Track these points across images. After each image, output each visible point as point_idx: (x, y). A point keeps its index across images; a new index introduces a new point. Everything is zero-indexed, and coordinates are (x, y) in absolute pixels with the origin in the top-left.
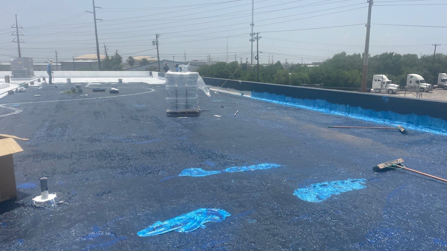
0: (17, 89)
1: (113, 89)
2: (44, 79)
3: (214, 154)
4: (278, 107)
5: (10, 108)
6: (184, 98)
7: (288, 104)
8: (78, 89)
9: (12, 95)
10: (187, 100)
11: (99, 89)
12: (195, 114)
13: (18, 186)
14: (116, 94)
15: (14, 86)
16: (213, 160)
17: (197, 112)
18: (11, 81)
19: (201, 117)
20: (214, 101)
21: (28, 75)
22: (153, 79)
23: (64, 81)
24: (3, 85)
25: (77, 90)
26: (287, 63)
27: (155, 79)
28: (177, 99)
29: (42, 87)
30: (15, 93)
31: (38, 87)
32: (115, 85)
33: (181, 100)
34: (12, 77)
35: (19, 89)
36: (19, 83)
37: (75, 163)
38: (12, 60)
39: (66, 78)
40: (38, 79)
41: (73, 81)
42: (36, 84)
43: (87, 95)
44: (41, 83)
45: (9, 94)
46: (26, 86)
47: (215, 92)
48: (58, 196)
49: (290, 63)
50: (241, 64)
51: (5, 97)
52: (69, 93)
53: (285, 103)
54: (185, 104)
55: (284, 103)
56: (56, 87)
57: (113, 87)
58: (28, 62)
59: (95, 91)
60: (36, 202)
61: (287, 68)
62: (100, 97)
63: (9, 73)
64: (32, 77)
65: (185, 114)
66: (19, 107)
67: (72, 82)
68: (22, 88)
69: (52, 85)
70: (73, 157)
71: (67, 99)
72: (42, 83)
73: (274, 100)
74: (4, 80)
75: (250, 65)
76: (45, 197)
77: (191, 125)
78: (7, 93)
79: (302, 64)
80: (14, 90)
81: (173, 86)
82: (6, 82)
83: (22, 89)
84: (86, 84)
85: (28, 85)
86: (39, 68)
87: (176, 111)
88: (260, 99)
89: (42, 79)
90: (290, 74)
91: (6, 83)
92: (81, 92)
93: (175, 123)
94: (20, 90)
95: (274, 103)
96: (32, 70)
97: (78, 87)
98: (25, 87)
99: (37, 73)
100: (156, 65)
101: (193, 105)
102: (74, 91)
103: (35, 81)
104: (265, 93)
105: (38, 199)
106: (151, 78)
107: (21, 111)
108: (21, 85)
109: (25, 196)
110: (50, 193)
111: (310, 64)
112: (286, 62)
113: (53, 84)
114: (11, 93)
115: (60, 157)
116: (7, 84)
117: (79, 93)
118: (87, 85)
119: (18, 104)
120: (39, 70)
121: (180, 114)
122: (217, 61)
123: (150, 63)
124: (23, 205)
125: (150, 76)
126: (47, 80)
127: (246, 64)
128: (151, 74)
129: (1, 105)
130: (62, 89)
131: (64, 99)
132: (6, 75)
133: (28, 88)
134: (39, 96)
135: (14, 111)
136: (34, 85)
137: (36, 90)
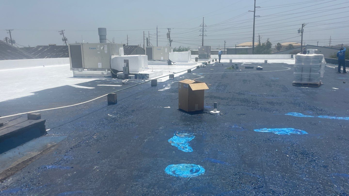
0: (201, 65)
1: (259, 67)
5: (198, 75)
6: (308, 74)
9: (199, 69)
10: (310, 75)
11: (249, 67)
14: (260, 70)
15: (200, 63)
17: (317, 84)
18: (198, 61)
20: (339, 78)
21: (207, 57)
24: (194, 63)
25: (235, 67)
28: (302, 74)
29: (215, 65)
31: (212, 64)
32: (261, 65)
33: (305, 75)
34: (198, 59)
37: (229, 102)
39: (229, 60)
43: (241, 70)
44: (214, 63)
48: (221, 112)
51: (195, 69)
52: (230, 68)
54: (308, 78)
56: (223, 65)
57: (259, 65)
58: (208, 49)
59: (246, 68)
60: (211, 112)
62: (250, 71)
64: (209, 59)
65: (307, 85)
66: (203, 75)
67: (233, 62)
70: (229, 100)
71: (228, 72)
74: (194, 60)
76: (215, 111)
83: (204, 65)
84: (240, 63)
86: (214, 53)
87: (299, 83)
92: (237, 68)
99: (212, 56)
100: (300, 50)
101: (314, 79)
102: (233, 67)
106: (292, 60)
107: (204, 77)
108: (203, 63)
109: (207, 110)
110: (217, 111)
114: (198, 67)
115: (222, 99)
116: (196, 62)
117: (236, 69)
118: (242, 64)
121: (304, 85)
123: (295, 48)
124: (206, 113)
125: (291, 58)
126: (218, 60)
129: (194, 74)
130: (226, 66)
131: (227, 72)
132: (196, 57)
133: (207, 65)
134: (213, 70)
135: (200, 77)
136: (210, 64)
137: (211, 66)
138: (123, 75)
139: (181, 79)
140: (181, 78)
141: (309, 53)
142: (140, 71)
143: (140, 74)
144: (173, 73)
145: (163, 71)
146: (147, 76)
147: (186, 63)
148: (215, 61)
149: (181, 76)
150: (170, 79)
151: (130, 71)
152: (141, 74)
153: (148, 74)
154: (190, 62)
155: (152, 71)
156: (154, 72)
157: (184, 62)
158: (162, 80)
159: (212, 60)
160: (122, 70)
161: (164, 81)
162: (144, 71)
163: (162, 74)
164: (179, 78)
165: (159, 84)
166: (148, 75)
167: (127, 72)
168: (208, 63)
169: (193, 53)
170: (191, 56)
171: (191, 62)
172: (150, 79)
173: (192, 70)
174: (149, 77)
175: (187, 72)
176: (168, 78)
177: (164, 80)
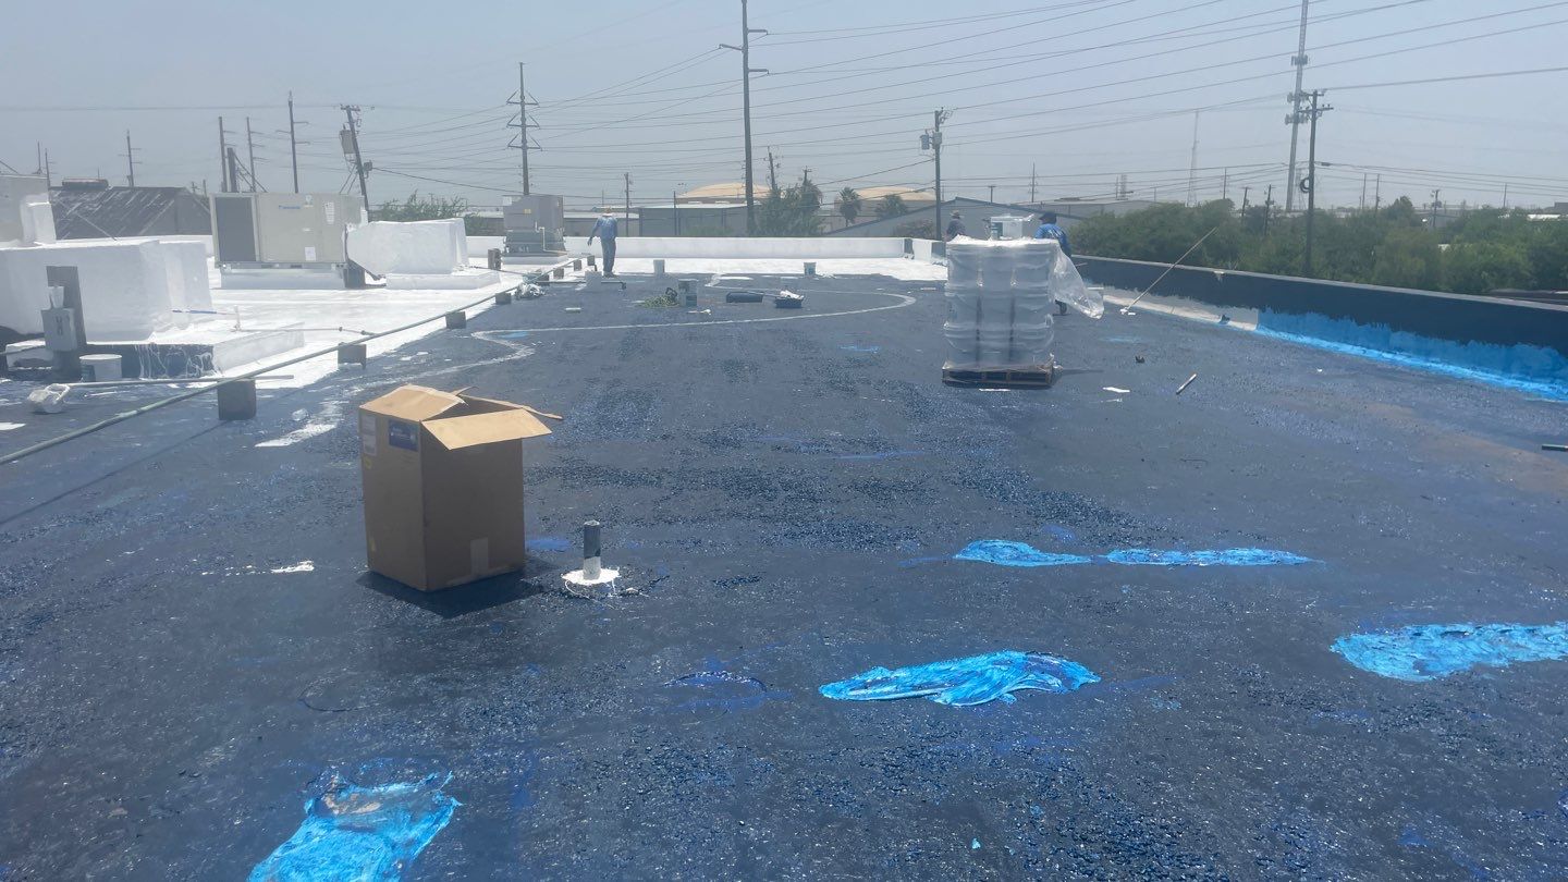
0: (519, 290)
1: (785, 293)
2: (591, 262)
3: (1078, 505)
4: (1357, 369)
5: (503, 342)
6: (1005, 327)
7: (1399, 358)
8: (684, 293)
9: (505, 306)
10: (1012, 332)
11: (744, 295)
12: (1036, 381)
13: (527, 543)
14: (795, 310)
15: (511, 279)
16: (1074, 522)
17: (1045, 374)
18: (503, 267)
19: (1055, 390)
20: (1112, 340)
21: (550, 247)
22: (916, 262)
23: (647, 267)
24: (482, 276)
25: (681, 296)
26: (1437, 204)
27: (921, 266)
28: (980, 329)
29: (585, 285)
30: (513, 302)
31: (575, 284)
32: (792, 283)
33: (990, 333)
34: (505, 254)
35: (525, 288)
36: (525, 272)
37: (668, 498)
38: (508, 202)
39: (652, 260)
40: (574, 262)
41: (673, 267)
42: (570, 275)
43: (708, 311)
44: (583, 274)
45: (497, 302)
46: (543, 280)
47: (1123, 311)
48: (624, 574)
49: (1455, 206)
50: (1243, 211)
51: (490, 310)
52: (658, 303)
53: (1390, 356)
54: (1005, 345)
55: (1385, 355)
56: (624, 286)
57: (786, 288)
58: (549, 206)
59: (731, 299)
60: (570, 584)
61: (1439, 225)
62: (748, 317)
63: (498, 243)
64: (557, 255)
65: (1004, 379)
66: (525, 341)
67: (668, 270)
68: (533, 286)
69: (610, 280)
70: (664, 483)
71: (652, 323)
72: (587, 273)
73: (1345, 342)
74: (484, 262)
75: (1279, 211)
76: (591, 574)
77: (1020, 413)
78: (493, 301)
79: (1504, 210)
80: (513, 293)
81: (970, 285)
82: (490, 267)
83: (534, 289)
84: (708, 277)
85: (547, 277)
86: (577, 228)
87: (970, 369)
88: (1292, 337)
89: (584, 262)
90: (1444, 247)
91: (489, 271)
92: (692, 301)
93: (966, 405)
94: (528, 293)
95: (1344, 353)
96: (559, 232)
97: (685, 285)
98: (540, 284)
99: (574, 244)
100: (931, 218)
101: (1031, 351)
102: (672, 298)
103: (566, 266)
104: (1312, 317)
105: (575, 577)
106: (909, 261)
107: (531, 352)
108: (530, 278)
109: (544, 567)
110: (604, 567)
111: (1542, 207)
112: (1433, 200)
113: (615, 276)
114: (503, 299)
115: (630, 481)
116: (493, 273)
117: (688, 305)
118: (710, 282)
119: (521, 333)
120: (577, 235)
121: (989, 378)
122: (1150, 197)
123: (910, 210)
124: (541, 589)
125: (906, 254)
126: (599, 262)
127: (1266, 210)
128: (909, 249)
129: (478, 335)
130: (641, 292)
131: (645, 321)
132: (492, 248)
133: (547, 288)
134: (579, 312)
135: (514, 352)
136: (566, 279)
137: (568, 293)
138: (47, 356)
139: (407, 364)
140: (409, 358)
141: (1000, 233)
142: (156, 328)
143: (153, 346)
144: (363, 333)
145: (301, 324)
146: (201, 357)
147: (441, 278)
148: (589, 264)
149: (409, 348)
150: (343, 372)
151: (87, 329)
152: (165, 349)
153: (209, 349)
154: (460, 274)
155: (237, 329)
156: (246, 334)
157: (430, 272)
158: (291, 377)
159: (571, 260)
160: (38, 325)
161: (309, 383)
162: (183, 327)
163: (300, 344)
164: (397, 360)
165: (270, 401)
166: (206, 355)
167: (74, 339)
168: (551, 275)
169: (476, 227)
170: (464, 246)
171: (467, 272)
172: (217, 375)
173: (469, 314)
174: (214, 362)
175: (442, 323)
176: (331, 364)
177: (305, 375)
